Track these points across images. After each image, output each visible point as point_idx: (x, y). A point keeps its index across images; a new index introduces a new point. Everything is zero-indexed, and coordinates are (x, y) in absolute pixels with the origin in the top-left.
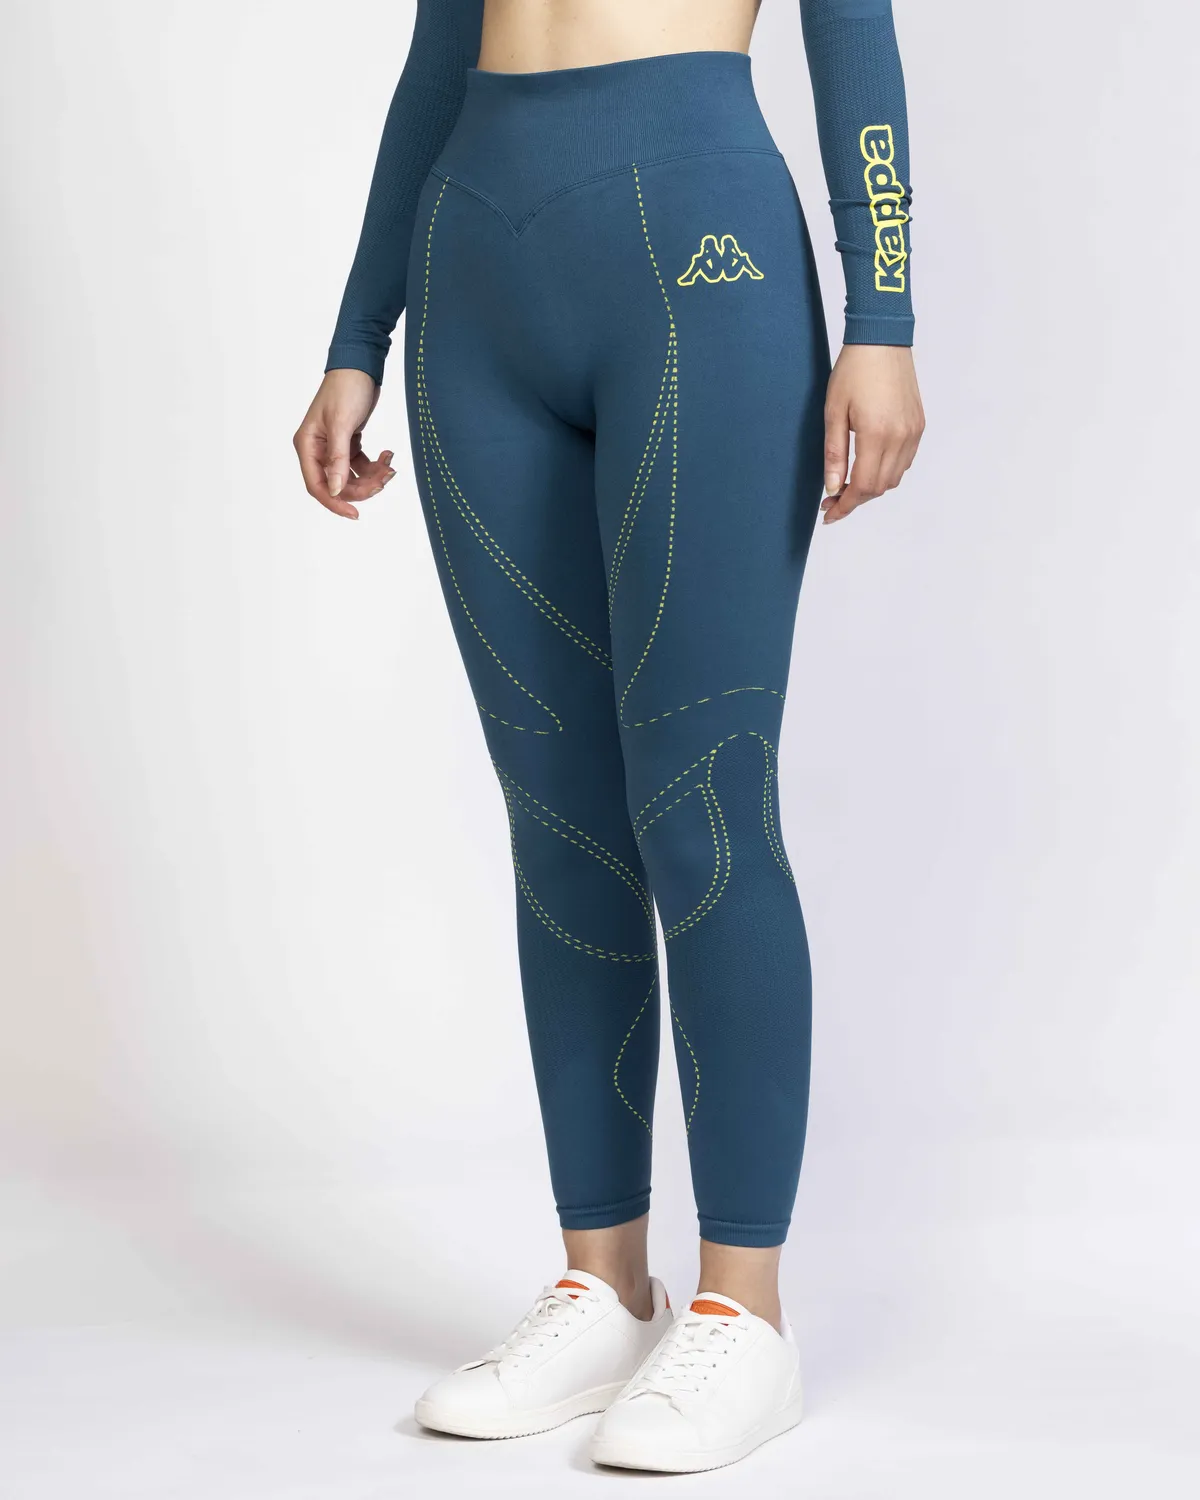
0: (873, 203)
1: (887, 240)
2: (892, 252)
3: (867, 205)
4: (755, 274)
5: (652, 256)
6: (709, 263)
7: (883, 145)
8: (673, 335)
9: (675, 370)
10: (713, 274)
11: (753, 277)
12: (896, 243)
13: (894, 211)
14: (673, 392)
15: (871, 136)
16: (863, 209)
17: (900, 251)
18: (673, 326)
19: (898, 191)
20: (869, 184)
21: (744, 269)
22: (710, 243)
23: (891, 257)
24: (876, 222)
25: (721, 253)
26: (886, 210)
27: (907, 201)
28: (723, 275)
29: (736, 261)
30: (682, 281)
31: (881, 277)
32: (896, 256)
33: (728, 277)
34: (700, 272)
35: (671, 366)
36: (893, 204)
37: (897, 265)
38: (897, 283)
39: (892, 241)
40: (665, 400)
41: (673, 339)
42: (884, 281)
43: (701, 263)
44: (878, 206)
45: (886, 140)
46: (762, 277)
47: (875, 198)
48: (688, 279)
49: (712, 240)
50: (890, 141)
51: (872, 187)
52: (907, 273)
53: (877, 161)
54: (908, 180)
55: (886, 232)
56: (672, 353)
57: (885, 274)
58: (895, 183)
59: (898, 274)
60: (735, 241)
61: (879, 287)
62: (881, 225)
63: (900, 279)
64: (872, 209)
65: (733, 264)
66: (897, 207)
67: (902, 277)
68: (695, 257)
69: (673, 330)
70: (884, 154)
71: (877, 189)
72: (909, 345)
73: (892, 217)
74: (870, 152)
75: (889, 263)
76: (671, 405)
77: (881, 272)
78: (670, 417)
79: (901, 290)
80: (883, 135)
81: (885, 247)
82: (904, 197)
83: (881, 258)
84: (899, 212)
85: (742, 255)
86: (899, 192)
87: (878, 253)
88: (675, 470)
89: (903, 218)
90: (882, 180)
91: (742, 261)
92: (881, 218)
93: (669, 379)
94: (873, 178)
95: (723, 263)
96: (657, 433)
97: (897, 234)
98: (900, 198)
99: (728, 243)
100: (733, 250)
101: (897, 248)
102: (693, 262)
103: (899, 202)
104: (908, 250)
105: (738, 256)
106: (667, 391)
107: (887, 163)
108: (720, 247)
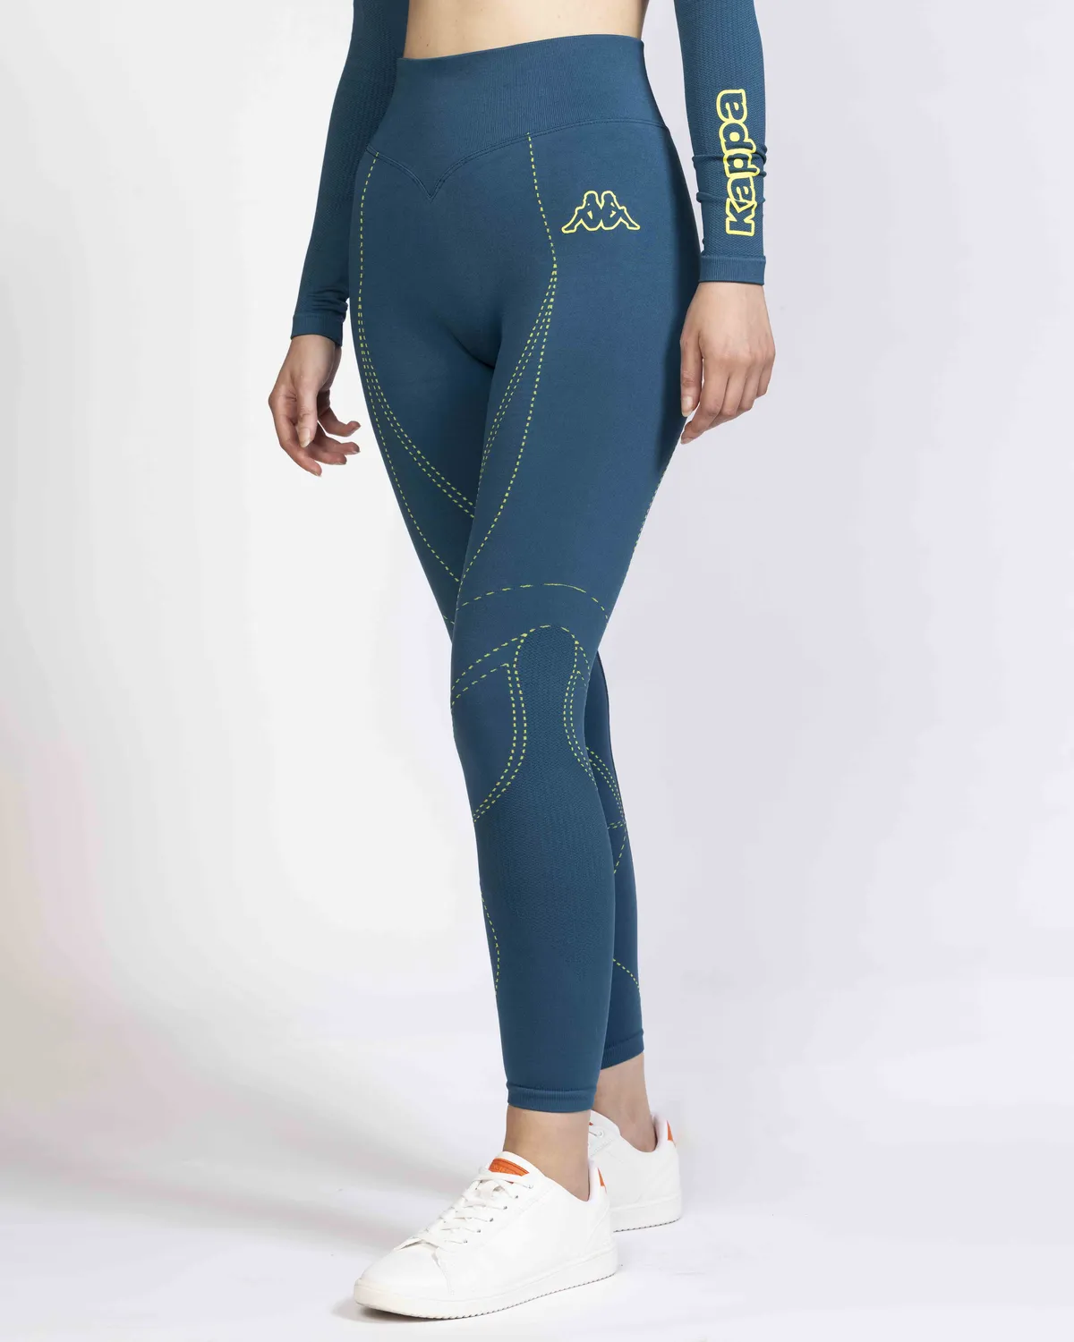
0: (726, 157)
1: (738, 190)
2: (742, 200)
3: (721, 159)
4: (631, 225)
5: (542, 209)
6: (590, 214)
7: (737, 106)
8: (554, 273)
9: (552, 300)
10: (593, 223)
11: (629, 228)
12: (747, 192)
13: (745, 165)
14: (547, 317)
15: (726, 99)
16: (718, 163)
17: (750, 200)
18: (555, 266)
19: (749, 147)
20: (723, 141)
21: (621, 220)
22: (591, 198)
23: (741, 205)
24: (728, 174)
25: (601, 206)
26: (738, 163)
27: (760, 157)
28: (601, 224)
29: (614, 213)
30: (566, 229)
31: (731, 222)
32: (745, 204)
33: (605, 226)
34: (581, 221)
35: (551, 296)
36: (745, 158)
37: (748, 212)
38: (747, 228)
39: (743, 191)
40: (541, 323)
41: (554, 276)
42: (733, 226)
43: (582, 214)
44: (731, 159)
45: (740, 102)
46: (639, 227)
47: (727, 153)
48: (571, 227)
49: (593, 195)
50: (744, 103)
51: (726, 143)
52: (759, 219)
53: (731, 120)
54: (764, 141)
55: (736, 183)
56: (552, 287)
57: (734, 220)
58: (747, 140)
59: (748, 220)
60: (614, 197)
61: (728, 231)
62: (733, 177)
63: (750, 224)
64: (726, 163)
65: (611, 216)
66: (749, 162)
67: (753, 223)
68: (578, 209)
69: (555, 270)
70: (738, 115)
71: (730, 145)
72: (762, 284)
73: (745, 169)
74: (725, 113)
75: (739, 210)
76: (544, 327)
77: (731, 218)
78: (542, 336)
79: (751, 234)
80: (738, 98)
81: (736, 196)
82: (756, 153)
83: (731, 206)
84: (750, 166)
85: (620, 208)
86: (751, 148)
87: (728, 201)
88: (538, 380)
89: (754, 171)
90: (735, 137)
91: (620, 213)
92: (733, 170)
93: (545, 307)
94: (726, 135)
95: (602, 214)
96: (529, 350)
97: (748, 185)
98: (752, 154)
99: (608, 198)
100: (612, 204)
101: (748, 197)
102: (576, 213)
103: (750, 157)
104: (760, 200)
105: (616, 209)
106: (543, 316)
107: (740, 122)
108: (600, 202)
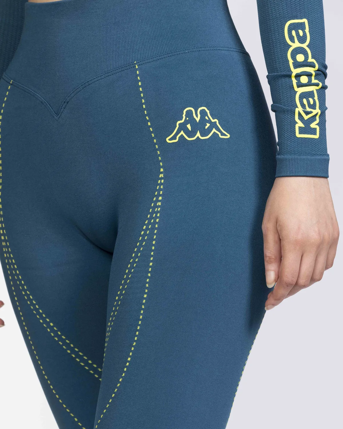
0: (294, 75)
1: (305, 101)
2: (308, 109)
3: (290, 76)
4: (223, 134)
5: (149, 124)
6: (189, 126)
7: (301, 33)
8: (161, 176)
9: (160, 198)
10: (191, 134)
11: (221, 136)
12: (312, 102)
13: (310, 80)
14: (158, 212)
15: (292, 27)
16: (287, 79)
17: (315, 109)
18: (162, 170)
19: (312, 65)
20: (291, 61)
21: (214, 130)
22: (189, 113)
23: (307, 113)
24: (296, 88)
25: (198, 120)
26: (304, 79)
27: (322, 73)
28: (198, 134)
29: (208, 125)
30: (170, 139)
31: (300, 128)
32: (311, 112)
33: (202, 136)
34: (182, 133)
35: (159, 195)
36: (309, 75)
37: (313, 118)
38: (313, 131)
39: (308, 102)
40: (151, 218)
41: (161, 179)
42: (302, 131)
43: (183, 127)
44: (298, 76)
45: (303, 29)
46: (229, 136)
47: (295, 71)
48: (174, 138)
49: (191, 111)
50: (307, 30)
51: (293, 63)
52: (322, 124)
53: (297, 44)
54: (325, 61)
55: (303, 95)
56: (160, 187)
57: (302, 125)
58: (310, 60)
59: (313, 125)
60: (208, 112)
61: (298, 135)
62: (300, 91)
63: (315, 129)
64: (294, 81)
65: (206, 127)
66: (313, 78)
67: (318, 127)
68: (179, 122)
69: (161, 173)
70: (302, 40)
71: (297, 65)
72: (326, 177)
73: (309, 84)
74: (292, 39)
75: (306, 117)
76: (155, 221)
77: (300, 124)
78: (153, 228)
79: (317, 136)
80: (302, 26)
81: (303, 106)
82: (318, 70)
83: (300, 114)
84: (314, 81)
85: (213, 121)
86: (314, 66)
87: (297, 110)
88: (151, 264)
89: (317, 85)
90: (300, 58)
91: (213, 125)
92: (300, 85)
93: (155, 204)
94: (294, 57)
95: (199, 127)
96: (143, 240)
97: (313, 97)
98: (315, 71)
99: (203, 113)
100: (206, 118)
101: (313, 107)
102: (178, 126)
103: (314, 74)
104: (323, 108)
105: (209, 121)
106: (153, 212)
107: (305, 46)
108: (197, 116)
